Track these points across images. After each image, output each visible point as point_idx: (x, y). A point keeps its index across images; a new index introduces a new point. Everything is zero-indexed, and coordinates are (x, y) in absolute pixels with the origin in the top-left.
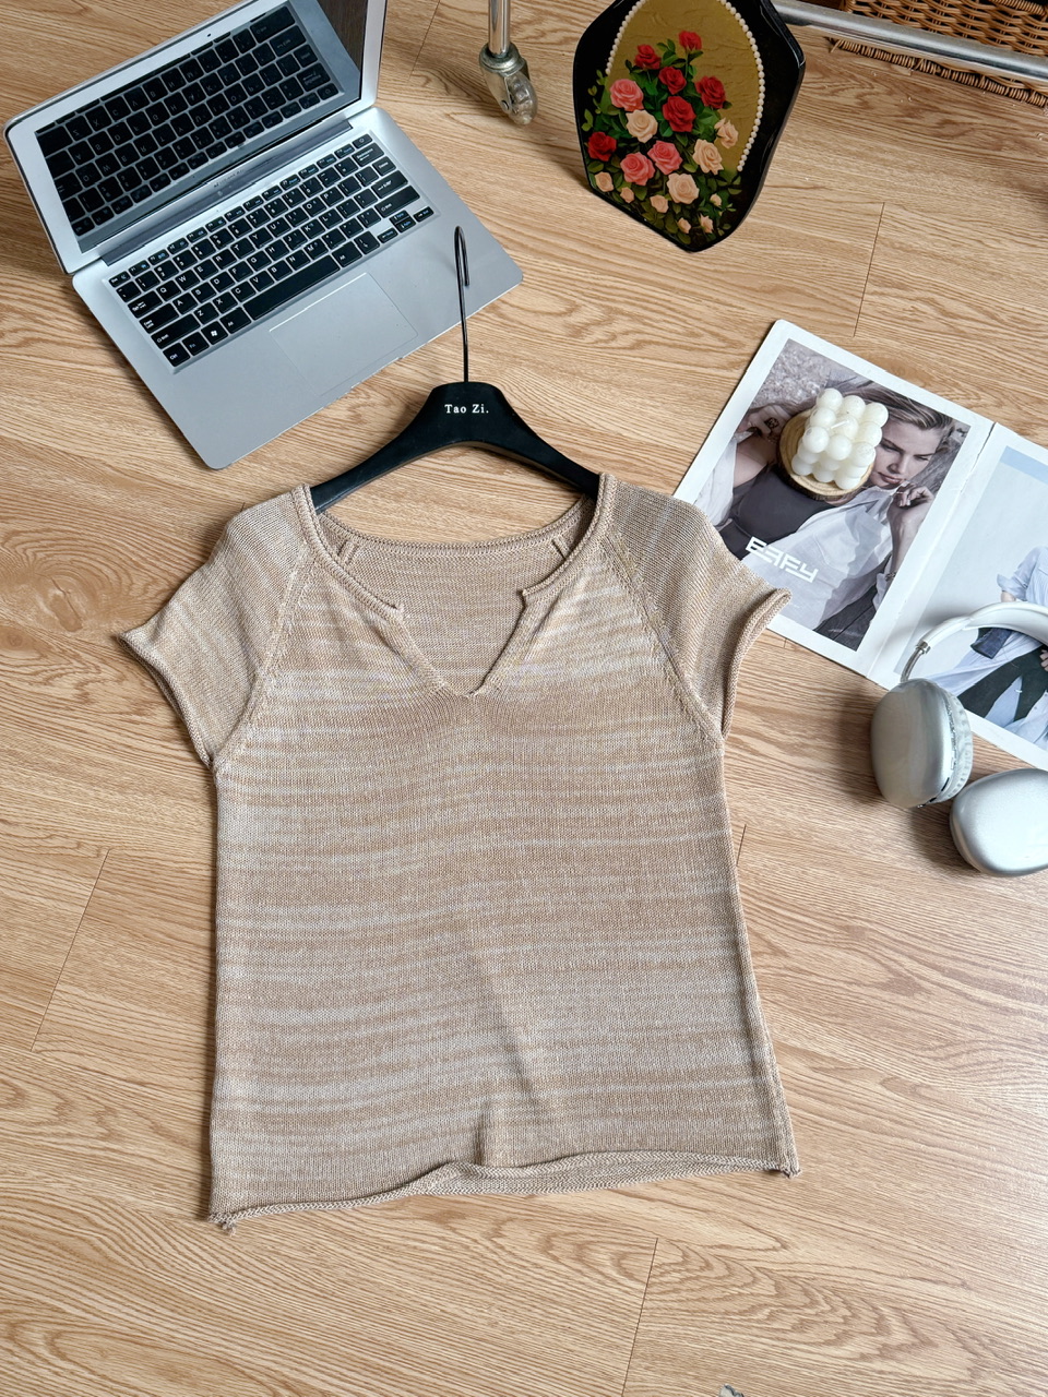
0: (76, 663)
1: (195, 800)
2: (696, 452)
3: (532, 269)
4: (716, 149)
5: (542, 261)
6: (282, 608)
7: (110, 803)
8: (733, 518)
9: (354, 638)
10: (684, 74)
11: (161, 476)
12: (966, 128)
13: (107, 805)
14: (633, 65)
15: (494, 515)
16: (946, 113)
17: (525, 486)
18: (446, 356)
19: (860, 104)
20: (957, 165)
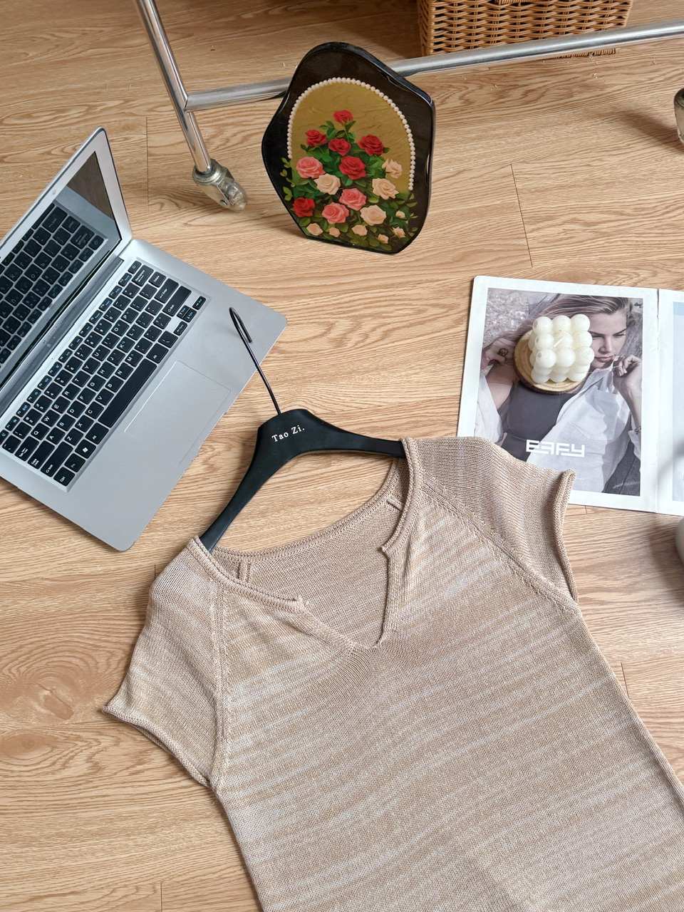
0: (80, 744)
1: (208, 817)
2: (459, 394)
3: (290, 311)
4: (388, 182)
5: (295, 304)
6: (214, 637)
7: (147, 845)
8: (507, 432)
9: (275, 638)
10: (347, 140)
11: (87, 571)
12: (543, 90)
13: (146, 848)
14: (307, 146)
15: (337, 498)
16: (525, 86)
17: (350, 468)
18: (256, 397)
19: (464, 103)
20: (549, 118)
